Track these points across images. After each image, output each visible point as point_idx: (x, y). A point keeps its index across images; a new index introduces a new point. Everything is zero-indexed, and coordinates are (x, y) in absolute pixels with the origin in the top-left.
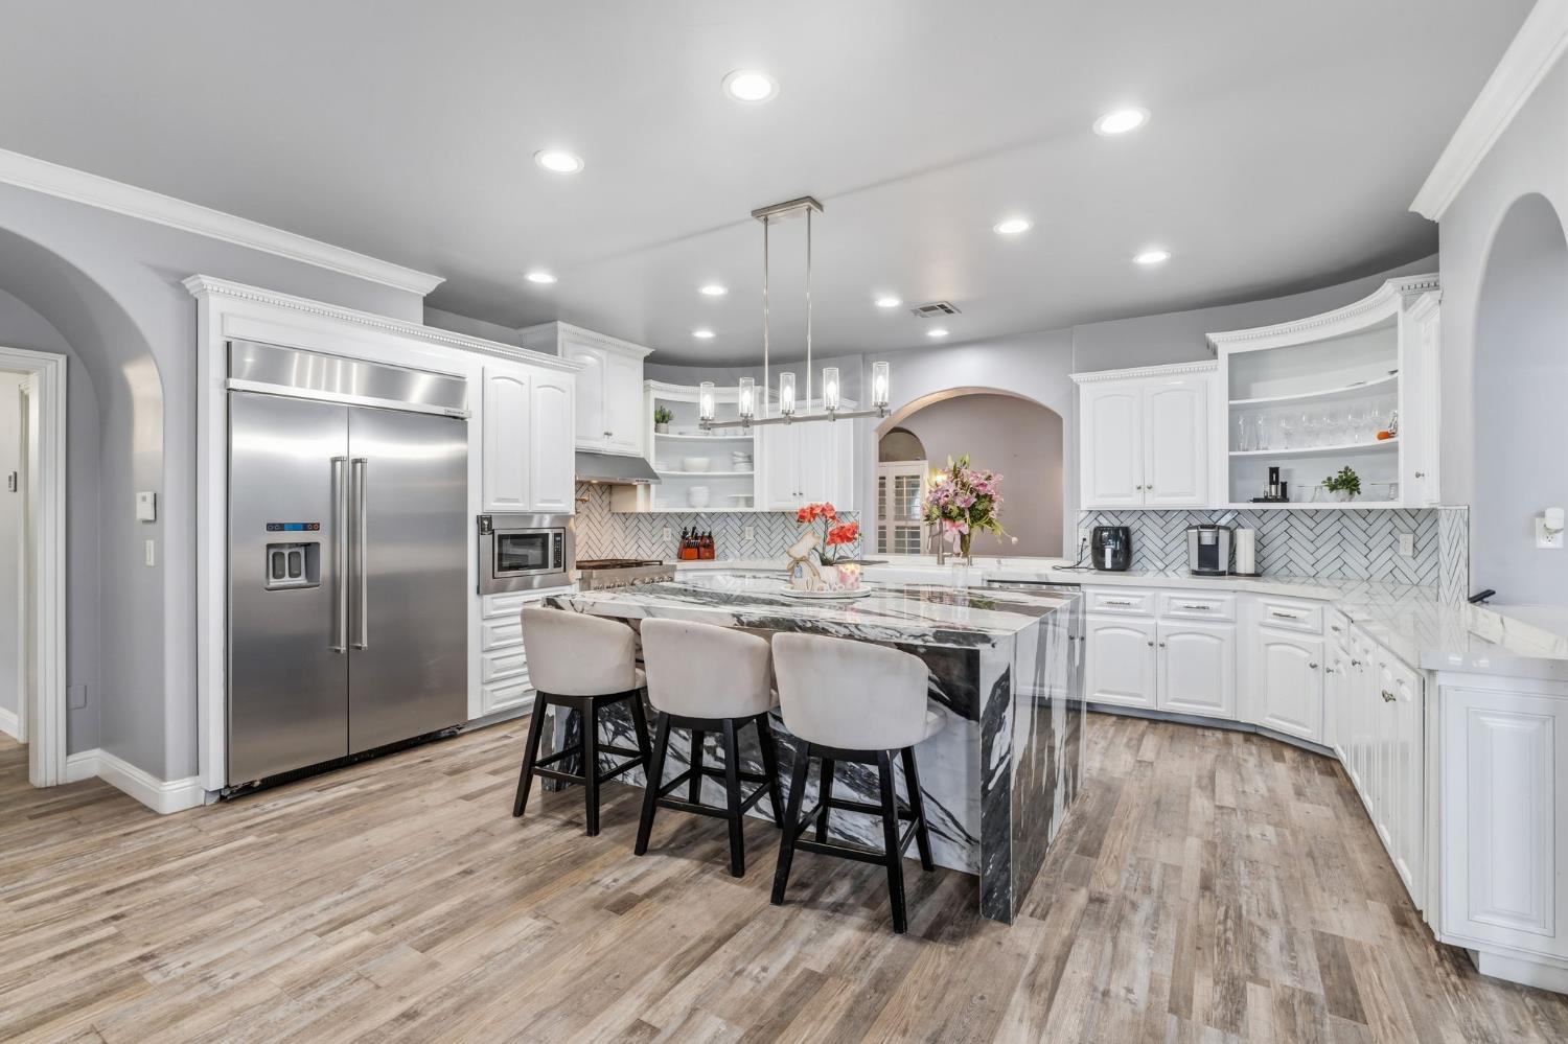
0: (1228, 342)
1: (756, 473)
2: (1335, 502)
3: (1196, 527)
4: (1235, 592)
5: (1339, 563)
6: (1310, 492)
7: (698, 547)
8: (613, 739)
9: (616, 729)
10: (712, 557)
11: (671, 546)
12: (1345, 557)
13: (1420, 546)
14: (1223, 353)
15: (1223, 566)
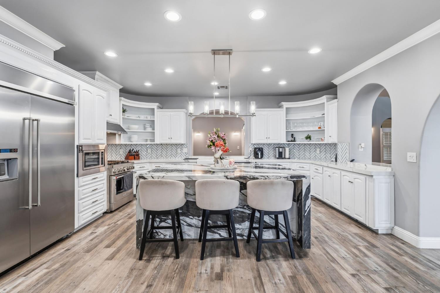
0: (286, 105)
1: (155, 131)
2: (307, 142)
3: (278, 147)
4: (289, 162)
5: (304, 155)
6: (300, 139)
7: (134, 155)
8: (159, 224)
9: (160, 220)
10: (139, 159)
11: (122, 155)
12: (305, 154)
13: (321, 151)
14: (285, 107)
15: (283, 157)
